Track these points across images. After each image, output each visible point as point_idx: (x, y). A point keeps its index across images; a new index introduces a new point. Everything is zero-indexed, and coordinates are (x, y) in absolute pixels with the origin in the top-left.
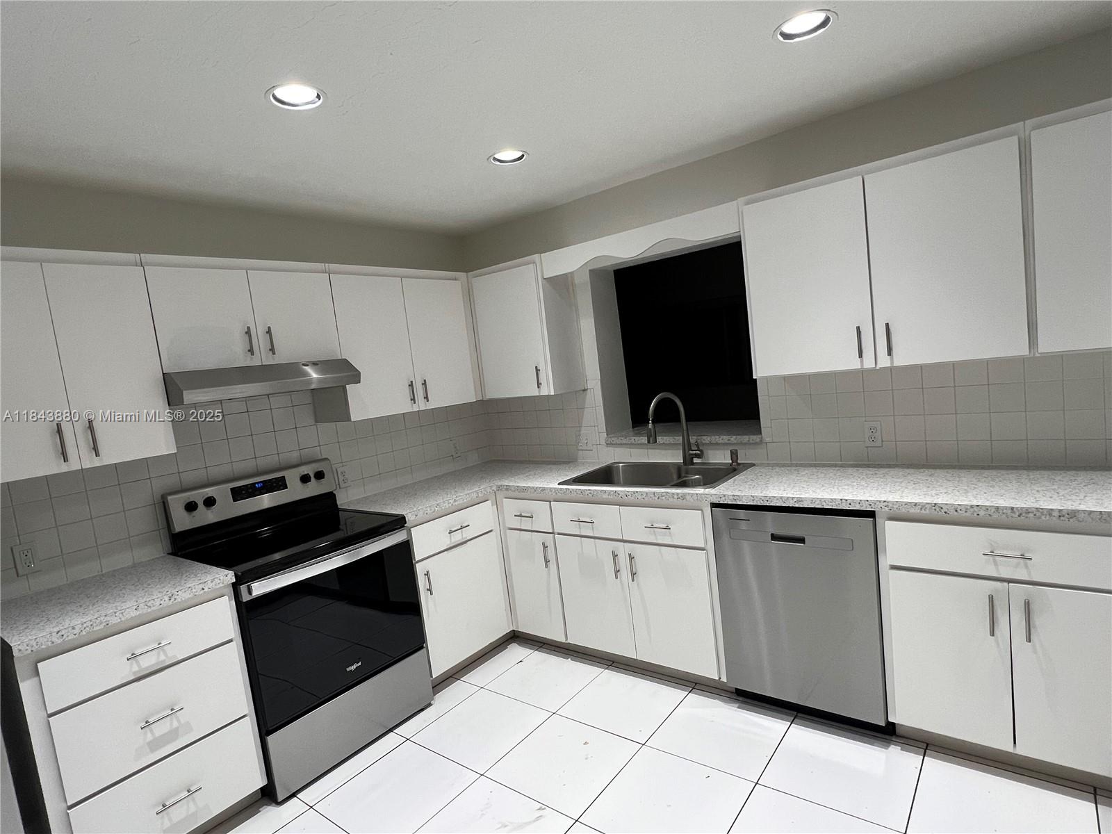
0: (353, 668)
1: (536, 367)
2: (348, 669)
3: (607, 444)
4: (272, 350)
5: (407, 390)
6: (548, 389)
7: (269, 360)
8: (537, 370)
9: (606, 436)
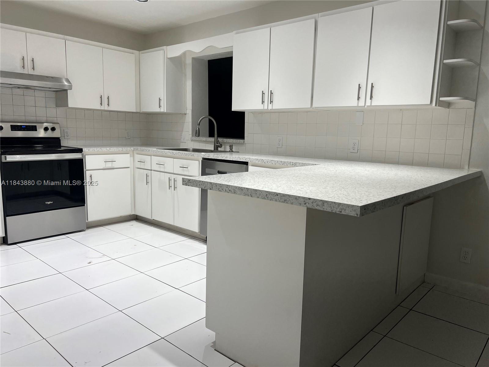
0: (49, 203)
1: (159, 98)
2: (46, 203)
3: (191, 140)
4: (33, 68)
5: (99, 99)
6: (163, 109)
7: (31, 72)
8: (160, 100)
9: (191, 136)
